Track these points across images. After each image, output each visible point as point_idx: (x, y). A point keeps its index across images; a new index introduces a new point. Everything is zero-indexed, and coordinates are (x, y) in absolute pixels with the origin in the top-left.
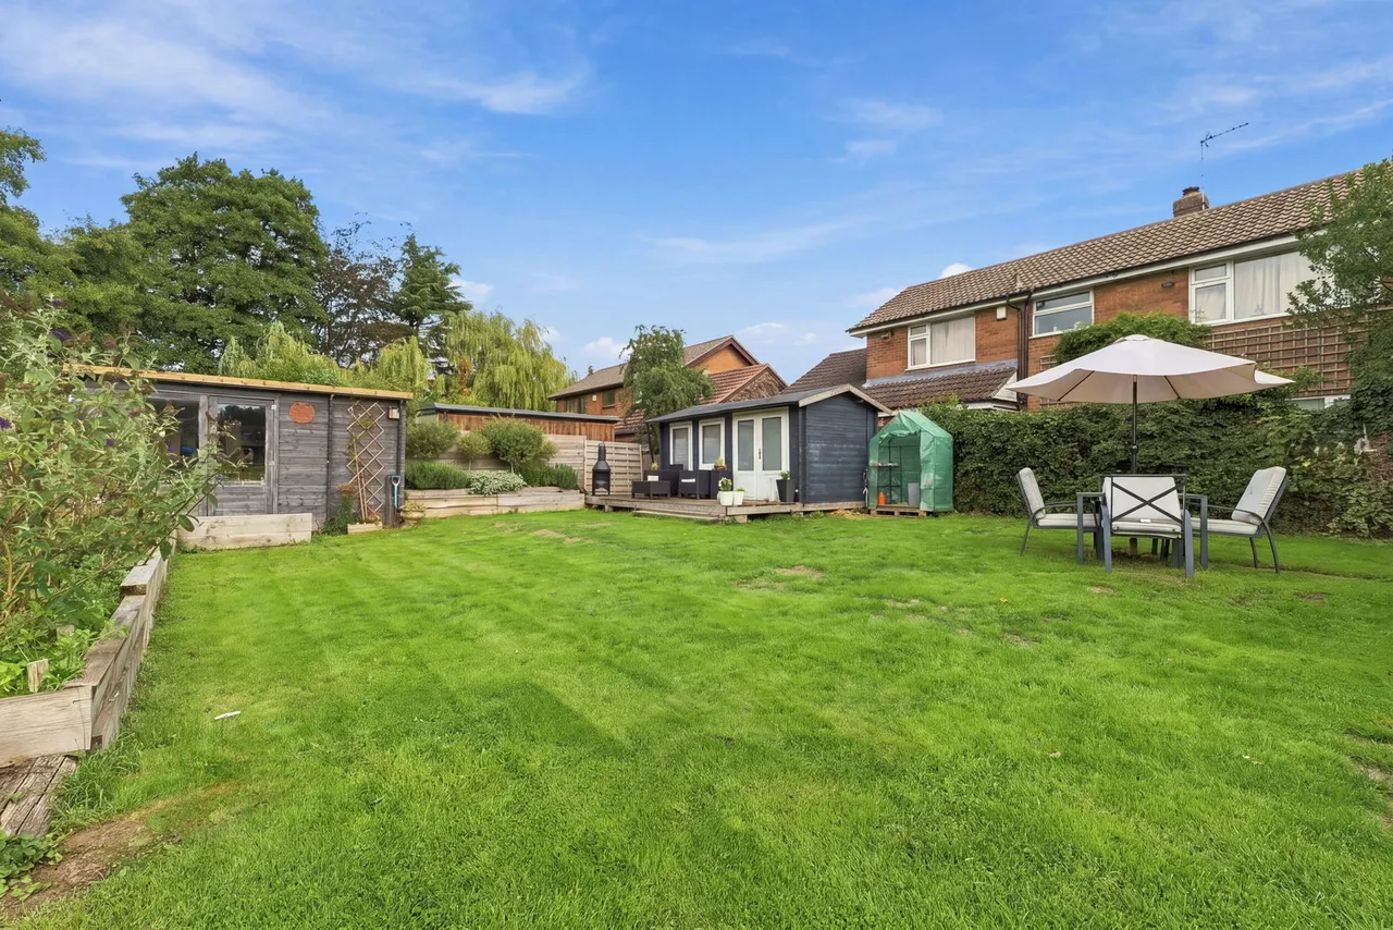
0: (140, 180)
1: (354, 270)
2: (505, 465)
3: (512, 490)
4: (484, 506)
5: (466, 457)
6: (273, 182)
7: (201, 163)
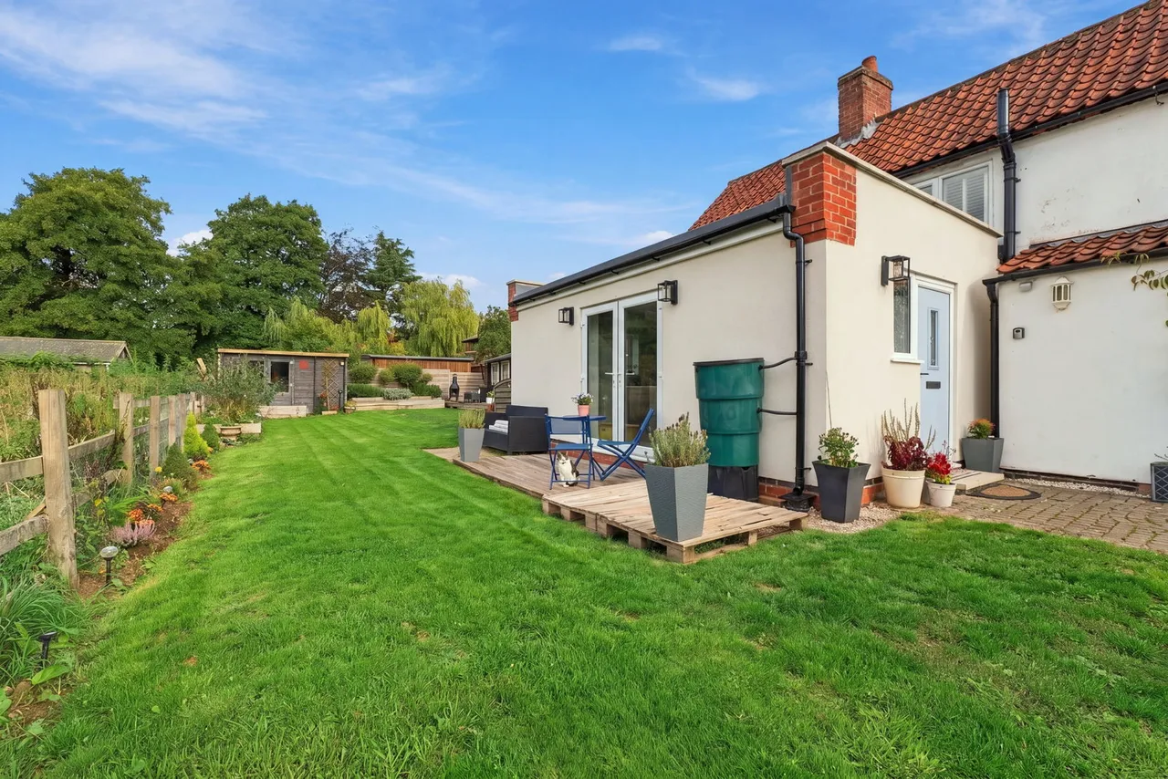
0: (219, 213)
1: (345, 258)
2: (404, 386)
3: (404, 398)
4: (390, 406)
5: (383, 381)
6: (292, 209)
7: (252, 199)
